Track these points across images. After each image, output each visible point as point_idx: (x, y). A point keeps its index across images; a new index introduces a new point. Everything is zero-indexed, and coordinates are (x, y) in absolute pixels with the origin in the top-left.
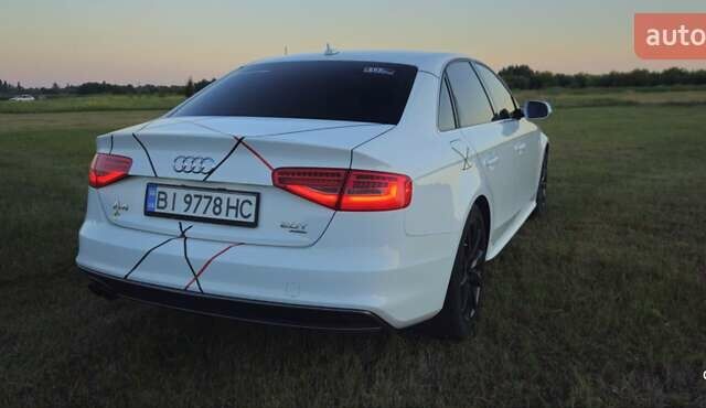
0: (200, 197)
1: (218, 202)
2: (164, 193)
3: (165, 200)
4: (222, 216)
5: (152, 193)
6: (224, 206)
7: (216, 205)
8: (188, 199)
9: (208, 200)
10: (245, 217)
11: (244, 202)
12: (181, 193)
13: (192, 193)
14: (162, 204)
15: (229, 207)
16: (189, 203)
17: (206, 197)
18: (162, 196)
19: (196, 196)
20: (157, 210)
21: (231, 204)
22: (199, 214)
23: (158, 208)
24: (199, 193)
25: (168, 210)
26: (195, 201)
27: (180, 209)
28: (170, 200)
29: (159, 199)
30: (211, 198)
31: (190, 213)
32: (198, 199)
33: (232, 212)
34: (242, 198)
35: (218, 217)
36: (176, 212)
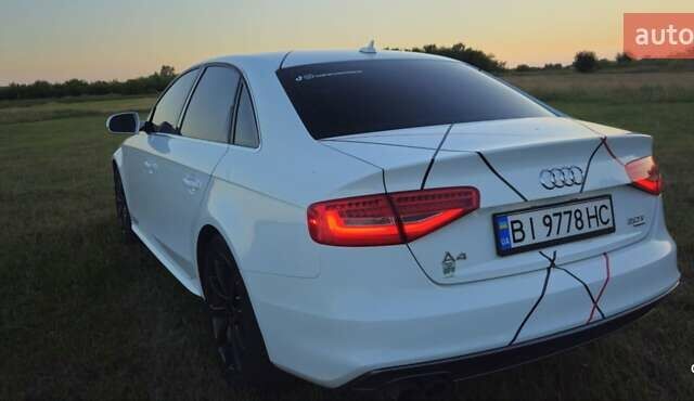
0: (560, 214)
1: (578, 215)
2: (518, 221)
3: (521, 230)
4: (586, 230)
5: (502, 226)
6: (585, 218)
7: (577, 220)
8: (547, 221)
9: (568, 215)
10: (605, 223)
11: (601, 207)
12: (538, 216)
13: (550, 212)
14: (518, 235)
15: (589, 218)
16: (550, 225)
17: (565, 213)
18: (517, 226)
19: (555, 215)
20: (514, 245)
21: (590, 214)
22: (563, 234)
23: (515, 241)
24: (557, 210)
25: (528, 241)
26: (555, 220)
27: (541, 235)
28: (527, 228)
29: (514, 231)
30: (570, 212)
31: (554, 236)
32: (558, 217)
33: (593, 221)
34: (599, 203)
35: (582, 232)
36: (536, 241)
